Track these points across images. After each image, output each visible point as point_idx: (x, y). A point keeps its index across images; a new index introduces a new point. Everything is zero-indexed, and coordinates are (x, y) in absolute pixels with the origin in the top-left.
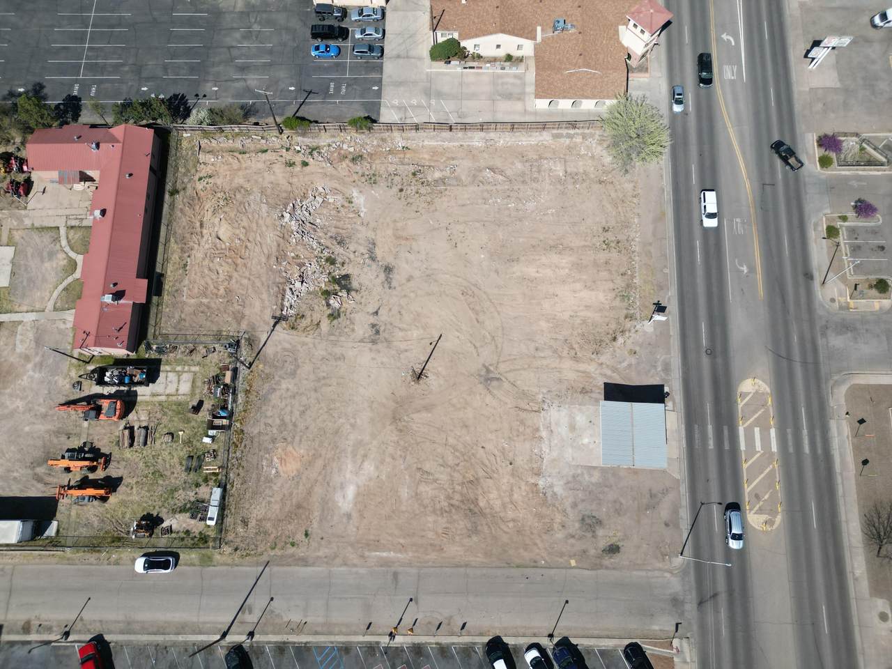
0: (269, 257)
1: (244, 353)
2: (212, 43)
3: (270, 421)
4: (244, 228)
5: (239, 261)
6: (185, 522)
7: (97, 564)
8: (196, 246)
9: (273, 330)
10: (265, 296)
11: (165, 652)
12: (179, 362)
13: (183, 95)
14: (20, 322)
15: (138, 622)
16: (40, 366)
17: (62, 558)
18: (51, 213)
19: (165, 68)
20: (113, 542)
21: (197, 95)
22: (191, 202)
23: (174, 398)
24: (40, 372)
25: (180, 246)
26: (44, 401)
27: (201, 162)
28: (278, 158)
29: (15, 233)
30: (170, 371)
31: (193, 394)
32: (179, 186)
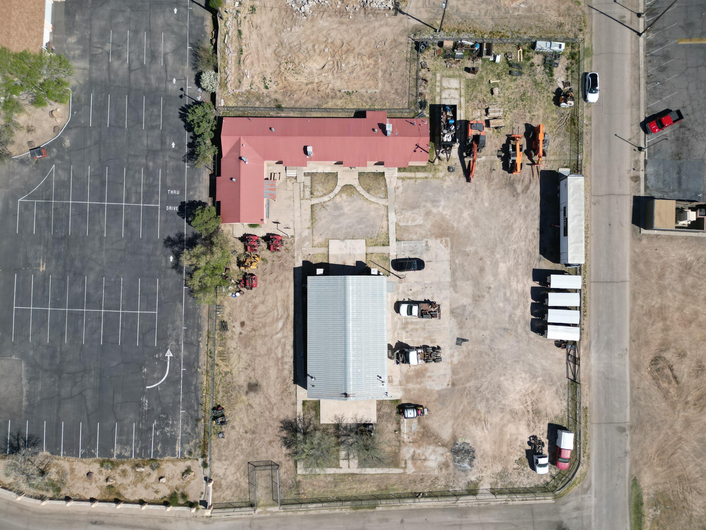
0: (341, 23)
1: (426, 36)
2: (125, 87)
3: (483, 12)
4: (314, 46)
5: (344, 48)
6: (560, 72)
7: (591, 133)
8: (330, 86)
9: (407, 14)
10: (377, 24)
11: (651, 77)
12: (432, 90)
13: (180, 109)
14: (397, 225)
15: (632, 98)
16: (434, 202)
17: (586, 160)
18: (297, 214)
19: (152, 128)
20: (574, 124)
21: (181, 96)
22: (289, 94)
23: (463, 91)
24: (440, 201)
25: (330, 100)
26: (464, 194)
27: (249, 88)
28: (247, 20)
29: (315, 243)
30: (441, 96)
31: (460, 76)
32: (273, 105)
